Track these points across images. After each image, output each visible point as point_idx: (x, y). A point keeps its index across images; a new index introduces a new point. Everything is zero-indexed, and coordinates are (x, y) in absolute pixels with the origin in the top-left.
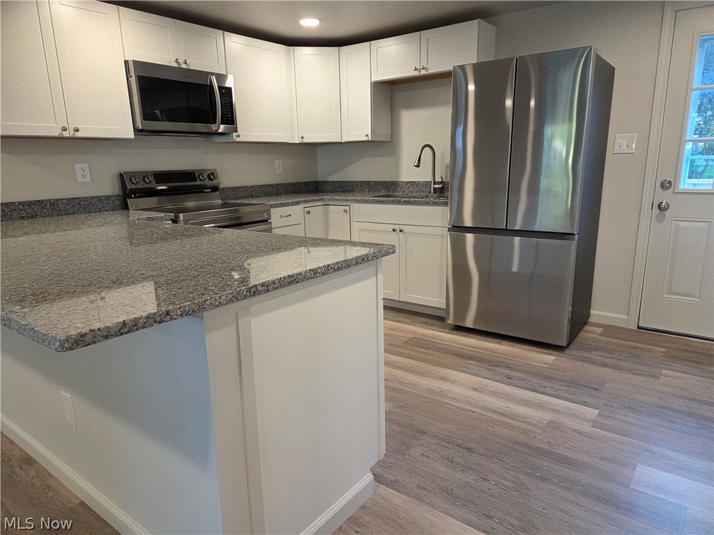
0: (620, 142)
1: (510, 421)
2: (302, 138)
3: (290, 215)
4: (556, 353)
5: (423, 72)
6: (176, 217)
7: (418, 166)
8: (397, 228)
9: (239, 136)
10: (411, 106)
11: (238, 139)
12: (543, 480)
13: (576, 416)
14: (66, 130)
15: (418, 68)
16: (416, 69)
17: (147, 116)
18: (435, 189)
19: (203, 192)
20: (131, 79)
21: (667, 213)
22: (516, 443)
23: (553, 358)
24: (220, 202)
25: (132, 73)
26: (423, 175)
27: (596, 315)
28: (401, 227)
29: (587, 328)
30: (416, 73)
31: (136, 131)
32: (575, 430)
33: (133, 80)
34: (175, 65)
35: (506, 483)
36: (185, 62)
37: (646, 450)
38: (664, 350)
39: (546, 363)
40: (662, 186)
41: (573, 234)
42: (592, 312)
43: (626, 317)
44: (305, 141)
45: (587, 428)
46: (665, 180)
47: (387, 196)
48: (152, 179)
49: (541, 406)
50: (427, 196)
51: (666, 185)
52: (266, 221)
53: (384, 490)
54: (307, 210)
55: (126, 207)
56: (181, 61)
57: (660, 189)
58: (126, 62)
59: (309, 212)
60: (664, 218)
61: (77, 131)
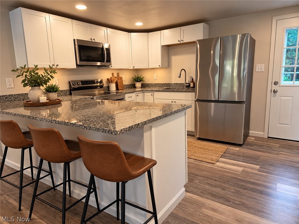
0: (259, 67)
1: (228, 170)
2: (134, 67)
3: (131, 97)
4: (239, 147)
5: (182, 42)
6: (93, 97)
7: (180, 77)
8: (173, 101)
9: (112, 67)
10: (175, 54)
11: (111, 68)
12: (245, 189)
13: (252, 169)
14: (54, 65)
15: (180, 40)
16: (179, 41)
17: (81, 60)
18: (186, 86)
19: (97, 88)
20: (76, 46)
21: (277, 94)
22: (232, 178)
23: (238, 149)
24: (103, 92)
25: (76, 44)
26: (182, 81)
27: (251, 133)
28: (175, 101)
29: (248, 138)
30: (179, 42)
31: (77, 65)
32: (252, 173)
33: (77, 47)
34: (90, 40)
35: (232, 191)
36: (94, 39)
37: (279, 179)
38: (279, 145)
39: (236, 151)
40: (275, 84)
41: (244, 102)
42: (250, 131)
43: (263, 133)
44: (135, 68)
45: (257, 172)
46: (276, 82)
47: (168, 89)
48: (80, 83)
49: (238, 165)
50: (183, 89)
51: (276, 83)
52: (123, 99)
53: (189, 194)
54: (137, 94)
55: (71, 94)
56: (92, 39)
57: (274, 84)
58: (74, 40)
59: (138, 96)
60: (276, 96)
61: (58, 66)
